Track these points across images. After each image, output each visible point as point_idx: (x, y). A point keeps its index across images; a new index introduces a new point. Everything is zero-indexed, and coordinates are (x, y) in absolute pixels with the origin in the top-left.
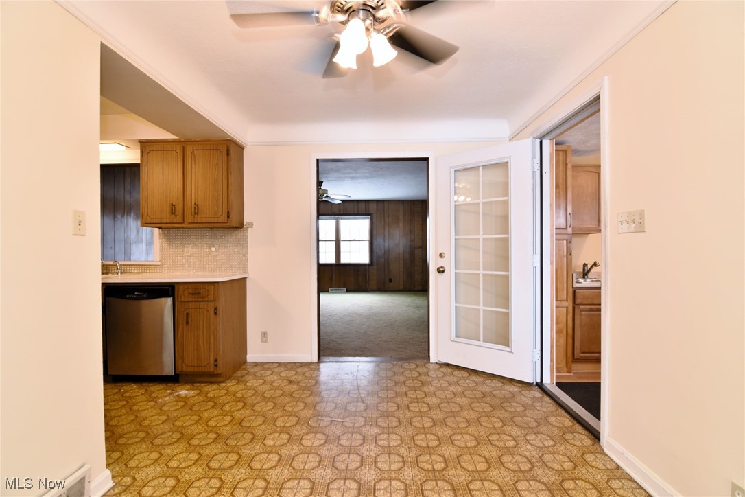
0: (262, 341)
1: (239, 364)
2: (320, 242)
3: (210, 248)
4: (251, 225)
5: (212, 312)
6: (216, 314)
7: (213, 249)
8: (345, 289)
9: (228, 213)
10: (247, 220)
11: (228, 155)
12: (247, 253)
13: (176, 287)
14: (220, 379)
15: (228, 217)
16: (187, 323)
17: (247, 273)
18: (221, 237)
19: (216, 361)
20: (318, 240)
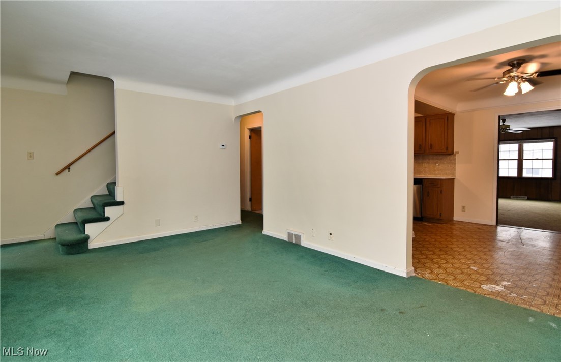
0: (462, 211)
1: (450, 220)
2: (500, 161)
3: (435, 164)
4: (458, 153)
5: (440, 192)
6: (441, 192)
7: (437, 165)
8: (527, 197)
9: (447, 148)
10: (455, 150)
11: (447, 120)
12: (455, 166)
13: (423, 180)
14: (442, 222)
15: (447, 149)
16: (428, 196)
17: (455, 176)
18: (441, 159)
19: (441, 214)
20: (498, 160)
